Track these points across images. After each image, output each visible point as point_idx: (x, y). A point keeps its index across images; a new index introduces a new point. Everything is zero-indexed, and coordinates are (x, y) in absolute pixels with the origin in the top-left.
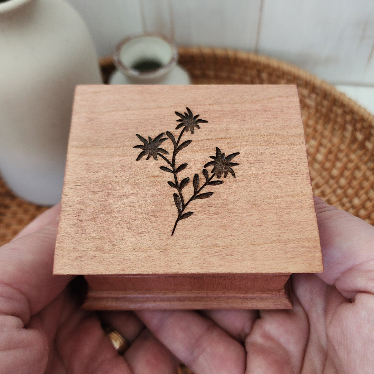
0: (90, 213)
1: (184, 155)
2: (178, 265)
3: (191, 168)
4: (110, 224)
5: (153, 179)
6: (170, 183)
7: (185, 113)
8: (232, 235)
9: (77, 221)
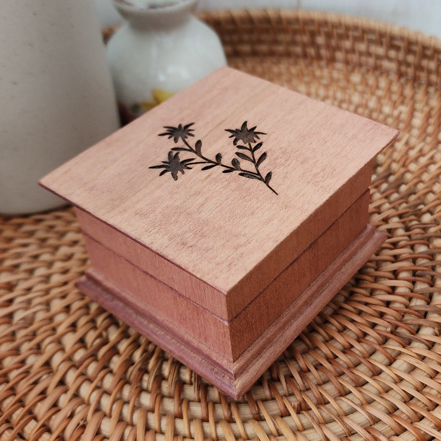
0: (193, 236)
1: (208, 151)
2: (310, 204)
3: (226, 153)
4: (221, 228)
5: (208, 180)
6: (225, 172)
7: (167, 131)
8: (317, 161)
9: (190, 249)
